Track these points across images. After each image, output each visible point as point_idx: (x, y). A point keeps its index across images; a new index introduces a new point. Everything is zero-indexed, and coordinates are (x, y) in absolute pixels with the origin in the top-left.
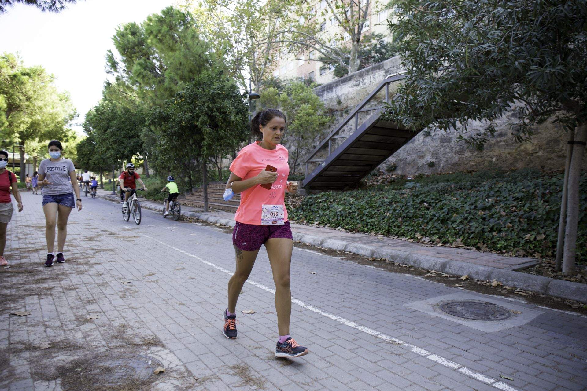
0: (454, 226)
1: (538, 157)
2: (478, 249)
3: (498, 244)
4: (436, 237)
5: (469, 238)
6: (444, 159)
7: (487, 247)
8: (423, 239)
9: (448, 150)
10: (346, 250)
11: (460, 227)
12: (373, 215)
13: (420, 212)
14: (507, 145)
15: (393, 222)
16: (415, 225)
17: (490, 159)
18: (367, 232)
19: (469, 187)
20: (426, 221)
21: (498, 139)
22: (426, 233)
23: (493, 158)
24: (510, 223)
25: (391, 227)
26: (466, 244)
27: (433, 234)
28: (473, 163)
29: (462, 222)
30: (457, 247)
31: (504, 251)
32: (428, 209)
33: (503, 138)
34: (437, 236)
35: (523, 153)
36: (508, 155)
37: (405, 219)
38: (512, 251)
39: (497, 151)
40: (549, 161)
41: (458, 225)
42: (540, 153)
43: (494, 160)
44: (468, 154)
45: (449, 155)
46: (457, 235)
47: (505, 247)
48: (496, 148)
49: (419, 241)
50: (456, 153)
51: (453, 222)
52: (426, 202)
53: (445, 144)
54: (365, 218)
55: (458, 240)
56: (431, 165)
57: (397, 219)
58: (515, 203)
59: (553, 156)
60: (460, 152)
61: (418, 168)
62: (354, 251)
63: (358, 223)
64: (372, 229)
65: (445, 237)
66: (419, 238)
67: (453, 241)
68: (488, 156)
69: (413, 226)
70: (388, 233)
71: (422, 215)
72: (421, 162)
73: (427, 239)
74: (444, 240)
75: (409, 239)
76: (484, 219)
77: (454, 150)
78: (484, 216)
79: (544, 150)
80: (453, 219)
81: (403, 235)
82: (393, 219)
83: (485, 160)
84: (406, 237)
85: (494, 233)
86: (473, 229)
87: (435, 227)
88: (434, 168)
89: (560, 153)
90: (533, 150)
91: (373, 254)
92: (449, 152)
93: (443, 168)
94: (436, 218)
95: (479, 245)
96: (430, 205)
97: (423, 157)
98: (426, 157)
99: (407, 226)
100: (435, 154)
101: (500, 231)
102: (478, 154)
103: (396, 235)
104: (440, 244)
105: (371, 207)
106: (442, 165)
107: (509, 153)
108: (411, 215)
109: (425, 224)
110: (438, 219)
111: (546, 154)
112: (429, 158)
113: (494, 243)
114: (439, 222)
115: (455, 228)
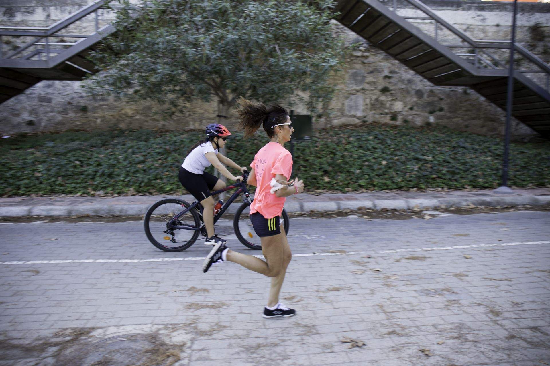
0: (122, 179)
1: (137, 119)
2: (150, 193)
3: (165, 188)
4: (109, 190)
5: (140, 187)
6: (45, 118)
7: (156, 192)
8: (97, 193)
9: (48, 109)
10: (33, 214)
11: (129, 178)
12: (19, 177)
13: (77, 170)
14: (110, 108)
15: (54, 182)
16: (79, 181)
17: (94, 120)
18: (23, 194)
19: (100, 145)
20: (90, 177)
21: (102, 103)
22: (96, 187)
23: (97, 119)
24: (167, 171)
25: (52, 186)
26: (139, 192)
27: (105, 188)
28: (78, 123)
29: (128, 175)
30: (134, 195)
31: (171, 192)
32: (82, 166)
33: (105, 103)
34: (111, 189)
35: (124, 116)
36: (111, 117)
37: (66, 178)
38: (178, 192)
39: (100, 114)
40: (145, 123)
41: (125, 178)
42: (138, 117)
43: (99, 120)
44: (72, 115)
45: (51, 114)
46: (128, 185)
47: (172, 190)
48: (99, 110)
49: (93, 195)
50: (59, 112)
51: (119, 175)
52: (77, 160)
53: (45, 104)
54: (12, 181)
55: (131, 189)
56: (30, 123)
57: (57, 178)
58: (159, 157)
59: (148, 119)
60: (63, 112)
61: (14, 126)
62: (44, 213)
63: (5, 188)
64: (29, 191)
65: (117, 189)
66: (93, 192)
67: (128, 190)
68: (93, 117)
69: (77, 183)
70: (52, 192)
71: (81, 172)
72: (16, 120)
73: (101, 193)
74: (119, 191)
75: (82, 194)
76: (144, 170)
77: (56, 110)
78: (145, 168)
79: (141, 114)
80: (116, 173)
81: (71, 192)
82: (53, 179)
83: (91, 121)
84: (77, 193)
85: (158, 181)
86: (141, 179)
87: (103, 182)
88: (34, 126)
89: (153, 117)
90: (132, 114)
91: (70, 212)
92: (50, 112)
93: (45, 127)
94: (99, 174)
95: (150, 191)
96: (82, 163)
97: (18, 115)
98: (22, 116)
99: (71, 184)
100: (33, 112)
101: (161, 178)
102: (82, 115)
103: (63, 192)
104: (116, 195)
105: (11, 169)
106: (43, 124)
107: (112, 116)
108: (70, 173)
109: (91, 180)
110: (103, 174)
111: (143, 118)
112: (26, 117)
113: (161, 188)
114: (105, 177)
115: (123, 181)
